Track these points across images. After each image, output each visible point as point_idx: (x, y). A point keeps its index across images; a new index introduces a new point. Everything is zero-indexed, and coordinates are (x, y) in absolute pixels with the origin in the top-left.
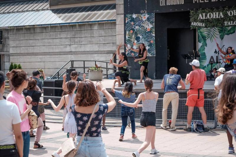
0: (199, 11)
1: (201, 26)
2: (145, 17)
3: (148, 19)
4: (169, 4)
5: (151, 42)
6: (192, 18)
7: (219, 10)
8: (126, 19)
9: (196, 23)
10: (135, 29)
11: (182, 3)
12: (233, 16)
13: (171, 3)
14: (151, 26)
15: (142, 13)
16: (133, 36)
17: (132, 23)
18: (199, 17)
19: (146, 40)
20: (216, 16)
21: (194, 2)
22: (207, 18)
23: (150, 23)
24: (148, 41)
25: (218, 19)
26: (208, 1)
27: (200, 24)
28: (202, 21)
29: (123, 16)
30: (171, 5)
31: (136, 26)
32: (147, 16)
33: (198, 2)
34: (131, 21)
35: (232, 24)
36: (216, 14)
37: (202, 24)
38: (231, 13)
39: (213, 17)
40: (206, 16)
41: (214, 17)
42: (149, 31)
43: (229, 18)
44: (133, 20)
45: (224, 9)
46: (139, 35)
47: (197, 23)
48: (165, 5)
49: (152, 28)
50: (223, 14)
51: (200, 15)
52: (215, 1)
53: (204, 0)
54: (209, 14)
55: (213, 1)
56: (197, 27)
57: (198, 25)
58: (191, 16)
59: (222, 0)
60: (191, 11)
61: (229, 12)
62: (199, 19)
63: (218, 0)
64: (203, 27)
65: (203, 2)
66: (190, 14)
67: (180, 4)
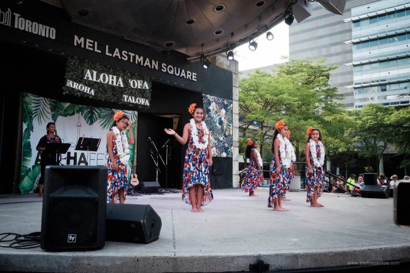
0: (85, 64)
1: (88, 92)
4: (20, 28)
6: (71, 73)
9: (78, 85)
11: (51, 37)
12: (137, 89)
13: (27, 27)
18: (86, 76)
20: (113, 82)
21: (75, 44)
22: (99, 81)
26: (100, 52)
27: (86, 89)
28: (90, 84)
33: (83, 46)
35: (134, 102)
36: (113, 78)
37: (89, 88)
38: (134, 82)
39: (108, 82)
40: (98, 77)
41: (110, 83)
43: (130, 91)
45: (124, 74)
47: (80, 86)
48: (9, 24)
50: (123, 81)
51: (88, 72)
52: (111, 55)
53: (93, 47)
54: (103, 74)
55: (107, 53)
56: (79, 94)
57: (81, 89)
58: (69, 69)
59: (121, 57)
60: (69, 58)
61: (132, 81)
62: (85, 78)
63: (116, 56)
64: (91, 95)
65: (92, 49)
66: (67, 64)
67: (47, 36)
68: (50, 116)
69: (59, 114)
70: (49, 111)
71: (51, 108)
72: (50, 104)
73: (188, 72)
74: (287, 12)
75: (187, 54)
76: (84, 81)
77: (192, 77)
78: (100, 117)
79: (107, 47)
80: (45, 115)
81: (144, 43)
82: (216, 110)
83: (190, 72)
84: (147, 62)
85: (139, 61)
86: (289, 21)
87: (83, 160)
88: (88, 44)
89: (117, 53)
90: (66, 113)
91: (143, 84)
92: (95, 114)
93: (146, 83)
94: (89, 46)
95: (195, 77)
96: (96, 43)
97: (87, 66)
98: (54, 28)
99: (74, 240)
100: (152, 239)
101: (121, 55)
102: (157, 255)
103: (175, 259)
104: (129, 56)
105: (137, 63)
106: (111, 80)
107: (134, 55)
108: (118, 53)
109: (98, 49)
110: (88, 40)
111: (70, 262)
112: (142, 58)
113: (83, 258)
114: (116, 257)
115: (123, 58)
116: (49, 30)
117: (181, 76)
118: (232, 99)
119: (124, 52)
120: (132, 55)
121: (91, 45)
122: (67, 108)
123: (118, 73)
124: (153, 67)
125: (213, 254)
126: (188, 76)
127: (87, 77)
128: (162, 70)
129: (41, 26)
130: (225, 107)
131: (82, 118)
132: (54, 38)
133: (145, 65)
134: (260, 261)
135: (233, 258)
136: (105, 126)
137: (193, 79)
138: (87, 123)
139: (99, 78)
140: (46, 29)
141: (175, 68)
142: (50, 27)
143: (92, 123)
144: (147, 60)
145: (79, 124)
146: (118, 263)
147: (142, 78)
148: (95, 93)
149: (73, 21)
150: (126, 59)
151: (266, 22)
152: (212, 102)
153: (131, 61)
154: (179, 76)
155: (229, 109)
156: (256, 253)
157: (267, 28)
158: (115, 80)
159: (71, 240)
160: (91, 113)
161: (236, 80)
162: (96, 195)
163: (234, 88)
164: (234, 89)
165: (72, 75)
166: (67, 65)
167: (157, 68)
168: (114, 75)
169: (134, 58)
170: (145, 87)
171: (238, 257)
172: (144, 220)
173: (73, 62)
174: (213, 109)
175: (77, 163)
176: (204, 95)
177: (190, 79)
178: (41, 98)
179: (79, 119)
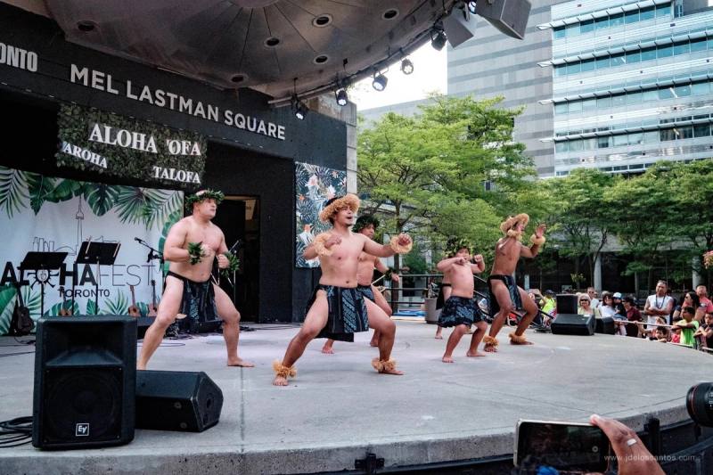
0: (90, 115)
1: (97, 163)
6: (67, 130)
9: (80, 150)
11: (29, 68)
12: (179, 156)
18: (93, 135)
20: (139, 144)
21: (73, 80)
22: (114, 143)
25: (143, 153)
26: (116, 92)
27: (94, 158)
28: (99, 149)
33: (86, 83)
36: (138, 137)
37: (99, 157)
38: (175, 145)
39: (131, 145)
40: (113, 136)
43: (167, 159)
45: (159, 131)
47: (84, 152)
50: (156, 144)
51: (97, 128)
52: (135, 97)
53: (105, 85)
54: (121, 131)
55: (129, 95)
56: (82, 165)
57: (86, 157)
58: (64, 123)
59: (154, 101)
60: (63, 105)
61: (172, 142)
62: (91, 139)
63: (144, 99)
64: (102, 167)
65: (102, 88)
66: (59, 114)
67: (23, 66)
68: (27, 202)
69: (45, 199)
70: (27, 192)
71: (30, 188)
72: (28, 181)
73: (270, 125)
74: (436, 29)
75: (268, 93)
76: (89, 144)
78: (116, 201)
79: (129, 83)
80: (19, 201)
81: (194, 76)
82: (318, 187)
83: (274, 125)
84: (200, 109)
85: (186, 108)
86: (439, 44)
87: (88, 276)
88: (95, 80)
89: (146, 94)
90: (57, 196)
91: (191, 148)
92: (107, 196)
93: (196, 145)
94: (97, 83)
95: (283, 133)
96: (109, 77)
97: (95, 118)
98: (35, 52)
99: (86, 432)
100: (208, 424)
101: (155, 98)
102: (216, 450)
103: (242, 456)
104: (168, 99)
105: (181, 110)
106: (135, 141)
107: (176, 97)
108: (149, 93)
109: (112, 88)
110: (95, 73)
111: (80, 467)
112: (190, 101)
113: (101, 459)
114: (152, 456)
115: (157, 102)
116: (26, 56)
117: (258, 131)
118: (345, 169)
119: (158, 92)
120: (173, 96)
121: (101, 81)
122: (59, 187)
123: (148, 128)
124: (209, 118)
125: (301, 447)
126: (270, 130)
127: (94, 137)
128: (226, 121)
129: (11, 48)
130: (335, 182)
131: (85, 204)
132: (34, 69)
133: (195, 114)
134: (370, 454)
135: (330, 452)
136: (126, 218)
137: (279, 137)
138: (95, 212)
139: (115, 138)
140: (20, 53)
141: (249, 118)
142: (28, 51)
143: (102, 212)
144: (200, 105)
145: (80, 215)
146: (156, 465)
147: (191, 137)
148: (108, 165)
149: (68, 39)
150: (163, 104)
151: (402, 43)
152: (312, 174)
153: (172, 107)
154: (255, 132)
155: (340, 186)
156: (364, 443)
157: (402, 52)
158: (142, 141)
159: (81, 433)
160: (102, 194)
161: (352, 136)
162: (120, 362)
163: (348, 149)
164: (349, 151)
165: (70, 134)
166: (59, 116)
167: (216, 119)
168: (141, 132)
169: (177, 101)
170: (195, 153)
171: (338, 449)
172: (195, 396)
173: (68, 111)
174: (313, 187)
175: (79, 282)
176: (297, 163)
177: (275, 136)
178: (12, 171)
179: (80, 206)
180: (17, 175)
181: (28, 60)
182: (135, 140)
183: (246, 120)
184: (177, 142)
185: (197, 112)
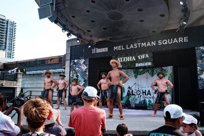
0: (118, 56)
2: (82, 61)
3: (84, 63)
4: (98, 52)
5: (86, 78)
7: (132, 55)
8: (71, 63)
10: (76, 70)
11: (106, 51)
12: (142, 59)
14: (86, 67)
15: (81, 59)
16: (75, 75)
17: (74, 66)
19: (83, 78)
20: (130, 60)
21: (114, 50)
22: (123, 61)
23: (85, 65)
24: (84, 78)
25: (131, 61)
26: (124, 49)
29: (69, 61)
30: (99, 53)
31: (77, 67)
32: (83, 60)
33: (117, 50)
34: (73, 64)
35: (141, 65)
36: (130, 58)
38: (140, 57)
41: (129, 60)
42: (84, 71)
43: (139, 61)
44: (75, 63)
45: (135, 54)
46: (78, 74)
48: (95, 52)
49: (87, 69)
50: (135, 58)
52: (129, 48)
53: (121, 48)
54: (125, 58)
55: (127, 48)
59: (134, 47)
61: (139, 56)
63: (131, 48)
64: (121, 67)
65: (121, 49)
66: (112, 58)
68: (133, 76)
69: (138, 75)
70: (133, 74)
71: (134, 73)
72: (133, 71)
73: (179, 38)
77: (183, 40)
79: (127, 45)
85: (144, 45)
87: (149, 93)
88: (119, 48)
90: (141, 73)
91: (145, 56)
92: (154, 71)
93: (147, 55)
94: (120, 49)
95: (187, 39)
96: (122, 46)
104: (138, 45)
105: (142, 47)
107: (140, 44)
108: (132, 46)
110: (119, 46)
112: (145, 43)
117: (174, 43)
120: (139, 44)
121: (120, 48)
122: (141, 71)
124: (152, 45)
126: (180, 40)
128: (159, 44)
129: (103, 49)
133: (147, 46)
137: (185, 41)
138: (151, 76)
141: (169, 40)
142: (106, 48)
143: (153, 76)
144: (148, 43)
145: (147, 77)
147: (145, 53)
150: (137, 47)
153: (139, 47)
154: (172, 43)
158: (131, 59)
167: (155, 45)
169: (141, 45)
175: (146, 94)
176: (196, 48)
177: (182, 41)
178: (129, 70)
179: (147, 75)
180: (130, 70)
181: (105, 50)
182: (129, 59)
183: (168, 41)
184: (141, 56)
185: (148, 45)
